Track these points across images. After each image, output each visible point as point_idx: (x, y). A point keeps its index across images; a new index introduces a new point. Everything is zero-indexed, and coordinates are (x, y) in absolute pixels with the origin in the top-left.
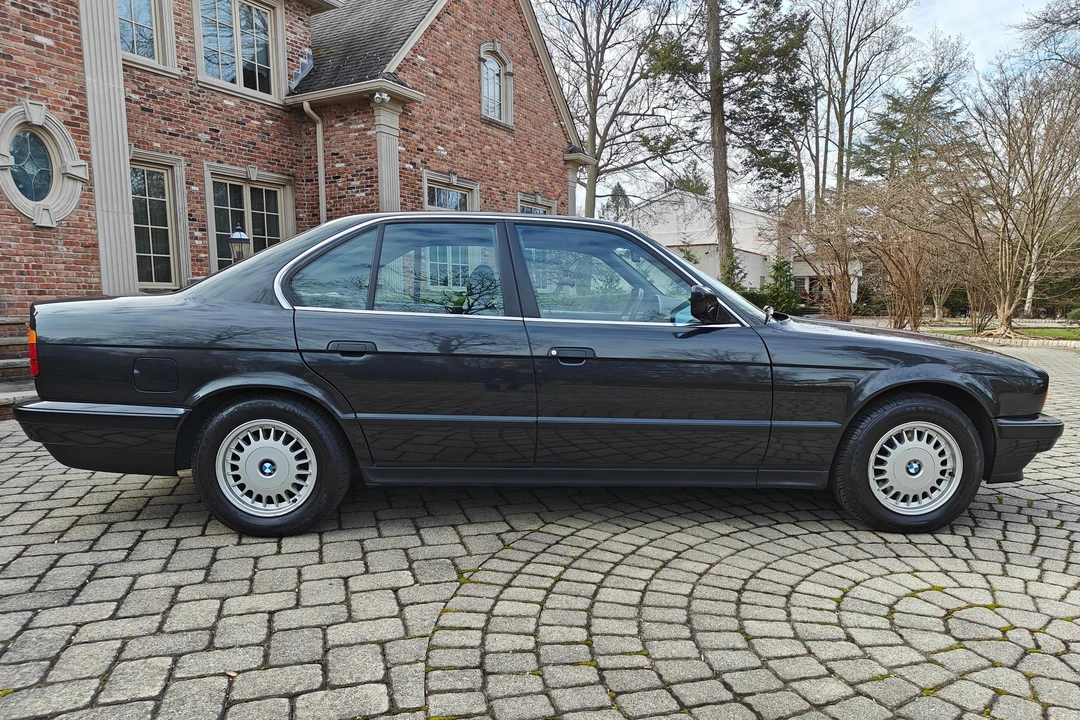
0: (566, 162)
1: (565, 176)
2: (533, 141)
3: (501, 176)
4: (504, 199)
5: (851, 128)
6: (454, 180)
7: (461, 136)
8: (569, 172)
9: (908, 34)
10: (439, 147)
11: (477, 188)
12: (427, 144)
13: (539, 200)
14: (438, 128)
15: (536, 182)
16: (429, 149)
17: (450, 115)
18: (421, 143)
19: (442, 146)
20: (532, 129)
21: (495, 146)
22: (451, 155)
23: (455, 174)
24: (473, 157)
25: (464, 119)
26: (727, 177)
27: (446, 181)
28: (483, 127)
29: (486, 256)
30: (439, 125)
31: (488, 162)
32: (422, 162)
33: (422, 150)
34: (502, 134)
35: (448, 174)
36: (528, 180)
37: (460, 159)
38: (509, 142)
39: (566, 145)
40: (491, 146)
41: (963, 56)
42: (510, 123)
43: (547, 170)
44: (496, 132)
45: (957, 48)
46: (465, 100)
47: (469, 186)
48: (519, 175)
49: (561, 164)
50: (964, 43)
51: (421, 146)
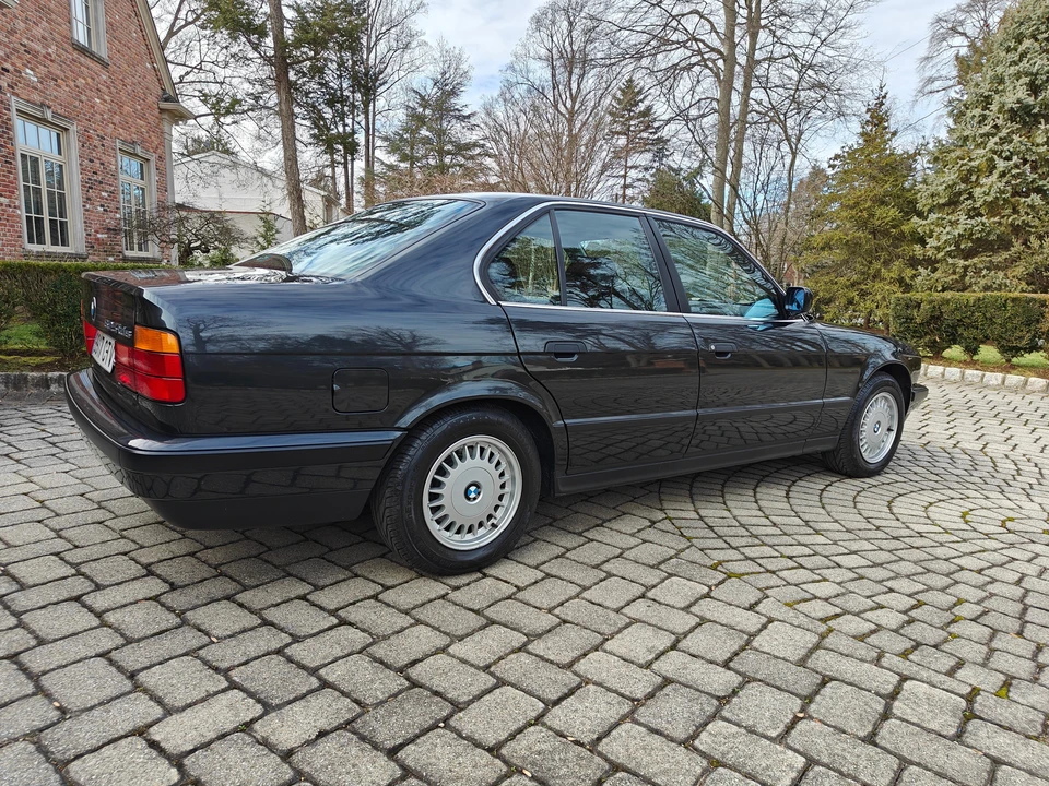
0: (162, 111)
1: (161, 126)
2: (128, 81)
3: (98, 117)
4: (103, 145)
5: (374, 115)
6: (49, 115)
7: (52, 61)
8: (165, 124)
9: (422, 38)
10: (28, 71)
11: (73, 128)
12: (13, 64)
13: (139, 150)
14: (25, 46)
15: (133, 129)
16: (16, 70)
17: (38, 31)
18: (5, 61)
19: (32, 69)
20: (126, 66)
21: (89, 80)
22: (41, 83)
23: (49, 107)
24: (67, 89)
25: (53, 40)
26: (296, 150)
27: (39, 115)
28: (76, 55)
29: (87, 210)
30: (25, 41)
31: (84, 98)
32: (9, 86)
33: (8, 71)
34: (96, 67)
35: (41, 107)
36: (126, 126)
37: (52, 91)
38: (104, 77)
39: (160, 92)
40: (85, 79)
41: (464, 67)
42: (104, 54)
43: (143, 117)
44: (89, 62)
45: (459, 59)
46: (54, 17)
47: (64, 125)
48: (117, 119)
49: (157, 112)
50: (465, 56)
51: (7, 66)
